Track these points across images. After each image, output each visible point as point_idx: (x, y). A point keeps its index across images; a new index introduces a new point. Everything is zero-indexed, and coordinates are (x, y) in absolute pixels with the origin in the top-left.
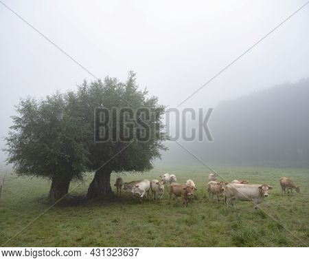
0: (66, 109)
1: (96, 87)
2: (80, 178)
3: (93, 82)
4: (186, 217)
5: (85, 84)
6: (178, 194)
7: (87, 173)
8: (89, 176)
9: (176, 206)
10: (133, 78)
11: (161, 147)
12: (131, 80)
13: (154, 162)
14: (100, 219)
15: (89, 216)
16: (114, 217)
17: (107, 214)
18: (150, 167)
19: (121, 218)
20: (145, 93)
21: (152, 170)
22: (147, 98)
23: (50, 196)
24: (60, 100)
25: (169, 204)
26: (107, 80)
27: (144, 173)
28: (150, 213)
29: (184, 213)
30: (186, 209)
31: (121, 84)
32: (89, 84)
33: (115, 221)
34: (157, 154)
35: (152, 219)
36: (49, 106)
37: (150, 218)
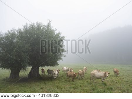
0: (17, 37)
1: (32, 27)
2: (25, 69)
3: (31, 24)
4: (73, 86)
5: (27, 25)
6: (70, 76)
7: (28, 67)
8: (29, 69)
9: (69, 81)
10: (50, 23)
11: (63, 55)
12: (49, 24)
13: (60, 62)
14: (35, 87)
15: (30, 87)
16: (42, 87)
17: (38, 85)
18: (57, 64)
19: (44, 87)
20: (56, 30)
21: (58, 66)
22: (56, 32)
23: (10, 78)
24: (14, 33)
25: (66, 80)
26: (37, 24)
27: (55, 67)
28: (58, 85)
29: (73, 84)
30: (73, 83)
31: (44, 26)
32: (29, 25)
33: (42, 88)
34: (61, 58)
35: (59, 87)
36: (9, 35)
37: (57, 86)
